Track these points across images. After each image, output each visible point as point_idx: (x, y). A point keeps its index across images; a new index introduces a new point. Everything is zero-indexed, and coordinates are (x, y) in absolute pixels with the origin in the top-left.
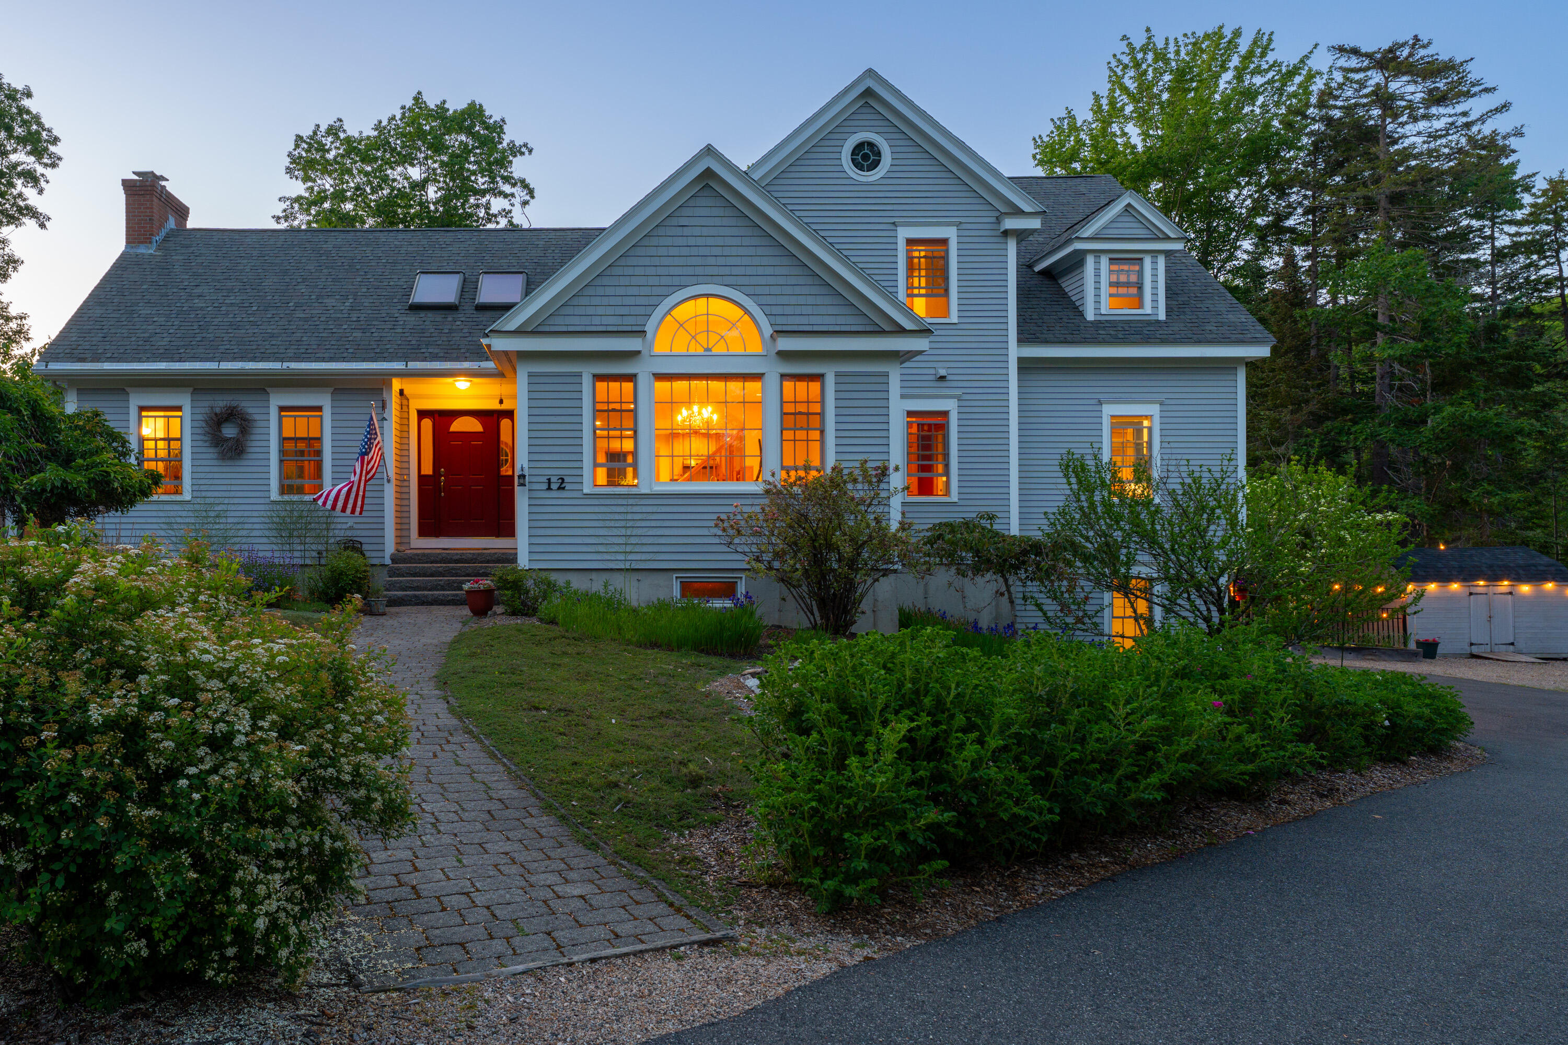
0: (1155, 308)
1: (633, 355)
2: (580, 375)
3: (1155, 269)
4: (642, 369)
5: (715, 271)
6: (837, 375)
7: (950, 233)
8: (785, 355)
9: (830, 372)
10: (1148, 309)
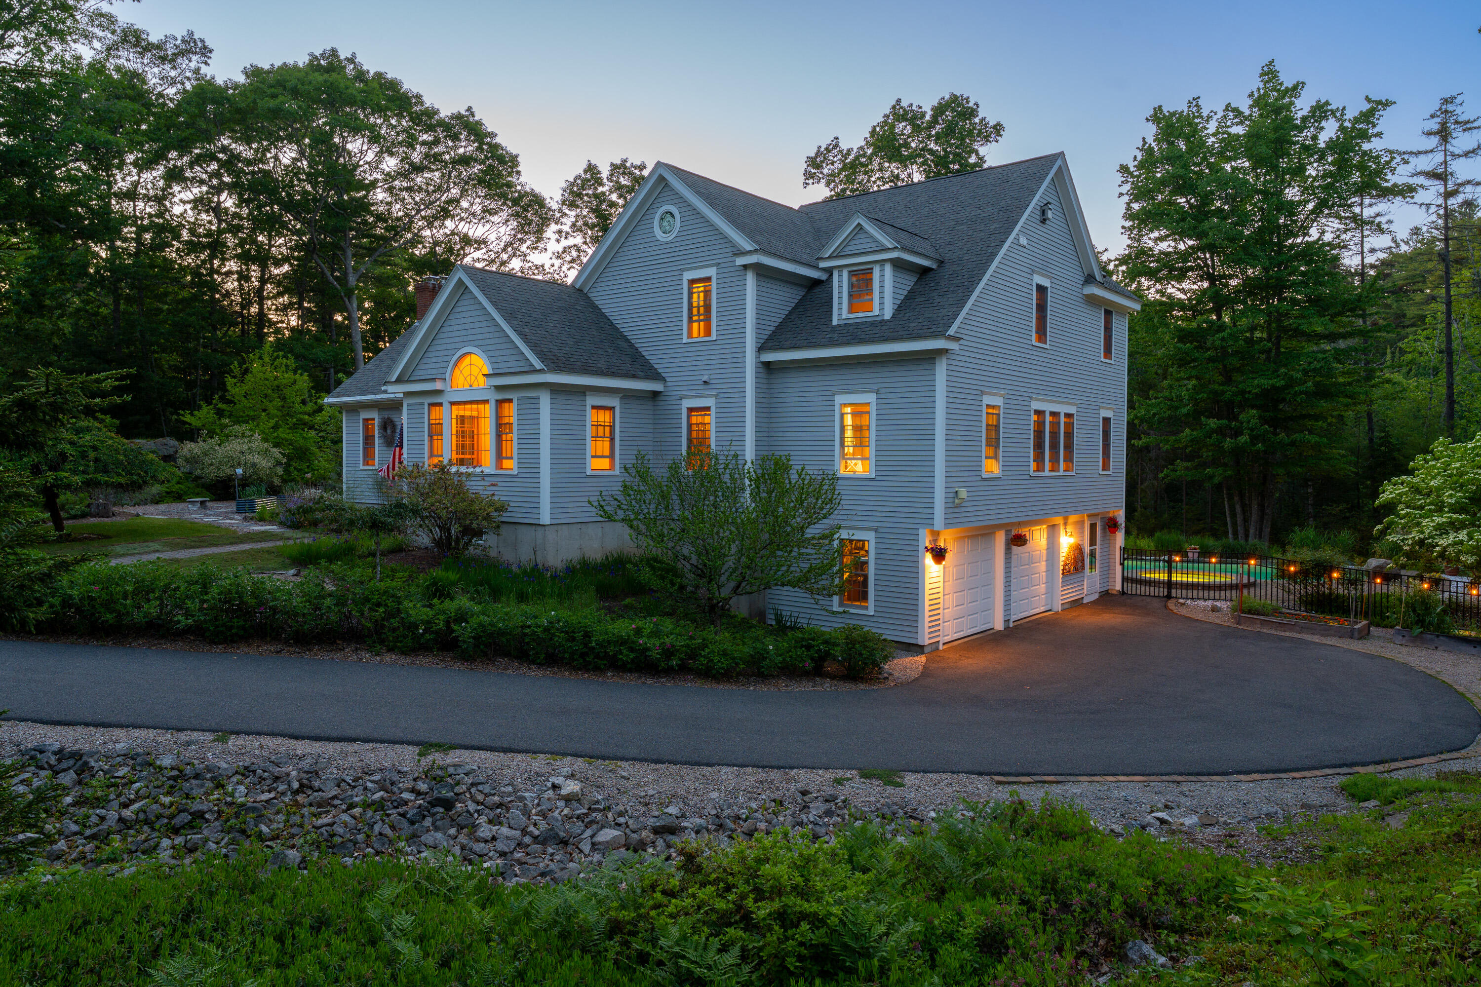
0: (881, 309)
1: (439, 392)
2: (423, 404)
3: (882, 276)
4: (445, 399)
5: (470, 338)
6: (519, 399)
7: (712, 272)
8: (499, 388)
9: (514, 396)
10: (876, 312)
